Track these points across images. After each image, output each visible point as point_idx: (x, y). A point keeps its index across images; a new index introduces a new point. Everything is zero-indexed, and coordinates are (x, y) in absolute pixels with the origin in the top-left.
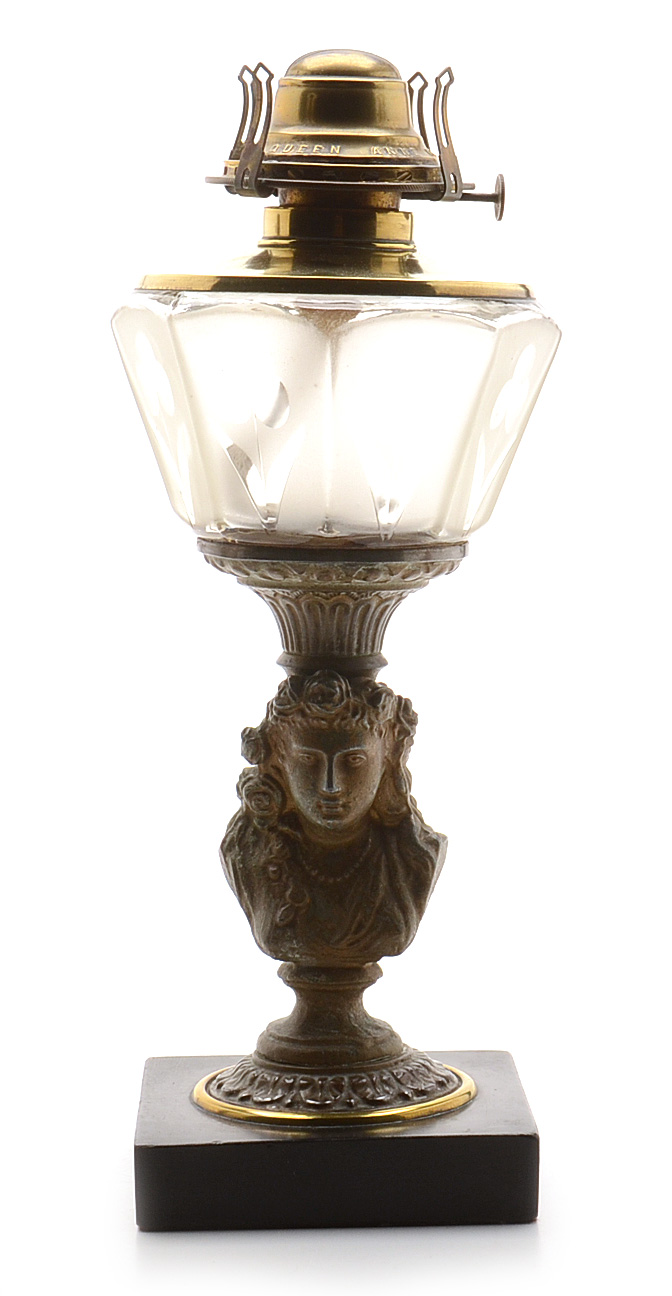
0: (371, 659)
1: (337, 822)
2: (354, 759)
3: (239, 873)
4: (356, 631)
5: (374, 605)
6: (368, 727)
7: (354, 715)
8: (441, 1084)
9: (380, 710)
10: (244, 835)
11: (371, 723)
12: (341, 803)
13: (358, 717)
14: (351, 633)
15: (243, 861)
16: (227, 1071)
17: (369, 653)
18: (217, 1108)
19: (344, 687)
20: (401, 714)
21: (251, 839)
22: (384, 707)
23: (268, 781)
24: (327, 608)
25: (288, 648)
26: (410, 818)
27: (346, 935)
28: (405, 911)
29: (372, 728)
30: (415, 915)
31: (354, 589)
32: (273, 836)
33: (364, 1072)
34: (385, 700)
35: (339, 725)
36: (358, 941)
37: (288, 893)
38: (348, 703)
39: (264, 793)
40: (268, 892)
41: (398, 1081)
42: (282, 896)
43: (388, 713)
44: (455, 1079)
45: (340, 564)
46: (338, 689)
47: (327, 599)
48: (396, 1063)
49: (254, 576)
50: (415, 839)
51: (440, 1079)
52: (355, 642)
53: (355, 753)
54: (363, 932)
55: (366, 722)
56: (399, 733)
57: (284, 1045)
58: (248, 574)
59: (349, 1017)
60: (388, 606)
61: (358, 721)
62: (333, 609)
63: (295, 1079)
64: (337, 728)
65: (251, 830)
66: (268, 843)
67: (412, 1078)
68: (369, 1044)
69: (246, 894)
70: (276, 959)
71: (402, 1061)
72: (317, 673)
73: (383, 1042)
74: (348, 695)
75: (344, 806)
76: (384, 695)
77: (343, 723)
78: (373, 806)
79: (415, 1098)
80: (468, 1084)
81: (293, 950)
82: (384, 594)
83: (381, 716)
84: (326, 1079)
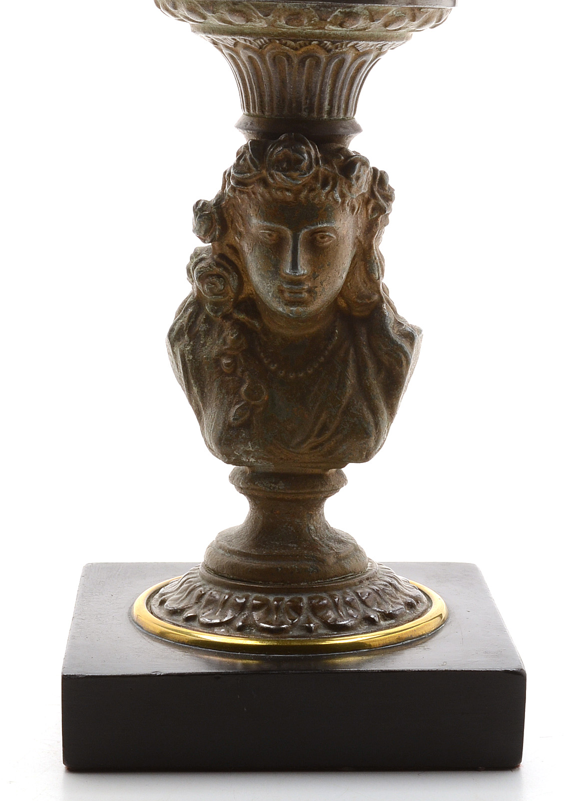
0: (344, 124)
1: (301, 309)
2: (323, 237)
3: (189, 365)
4: (328, 90)
5: (349, 59)
6: (340, 200)
7: (324, 186)
8: (410, 606)
9: (354, 181)
10: (194, 322)
11: (343, 196)
12: (306, 287)
13: (328, 189)
14: (322, 92)
15: (193, 352)
16: (173, 583)
17: (342, 116)
18: (159, 629)
19: (313, 153)
20: (375, 189)
21: (201, 327)
22: (358, 178)
23: (224, 263)
24: (296, 61)
25: (248, 110)
26: (381, 308)
27: (308, 437)
28: (375, 412)
29: (343, 202)
30: (386, 415)
31: (328, 37)
32: (228, 324)
33: (325, 592)
34: (359, 171)
35: (306, 197)
36: (321, 444)
37: (244, 388)
38: (317, 172)
39: (219, 276)
40: (220, 387)
41: (364, 602)
42: (236, 392)
43: (362, 186)
44: (424, 599)
46: (306, 155)
47: (296, 49)
48: (361, 582)
49: (213, 20)
50: (388, 331)
51: (409, 600)
52: (327, 103)
53: (323, 230)
54: (328, 434)
55: (337, 195)
56: (374, 209)
57: (236, 559)
58: (204, 18)
59: (309, 529)
60: (365, 62)
61: (328, 193)
62: (302, 62)
63: (247, 598)
64: (303, 200)
65: (202, 317)
66: (221, 332)
67: (378, 599)
68: (331, 560)
69: (195, 389)
70: (228, 463)
71: (368, 579)
72: (282, 137)
73: (346, 557)
74: (317, 163)
75: (310, 291)
76: (358, 165)
77: (312, 195)
78: (341, 294)
79: (382, 622)
80: (439, 606)
81: (248, 453)
82: (362, 45)
83: (354, 189)
84: (282, 599)
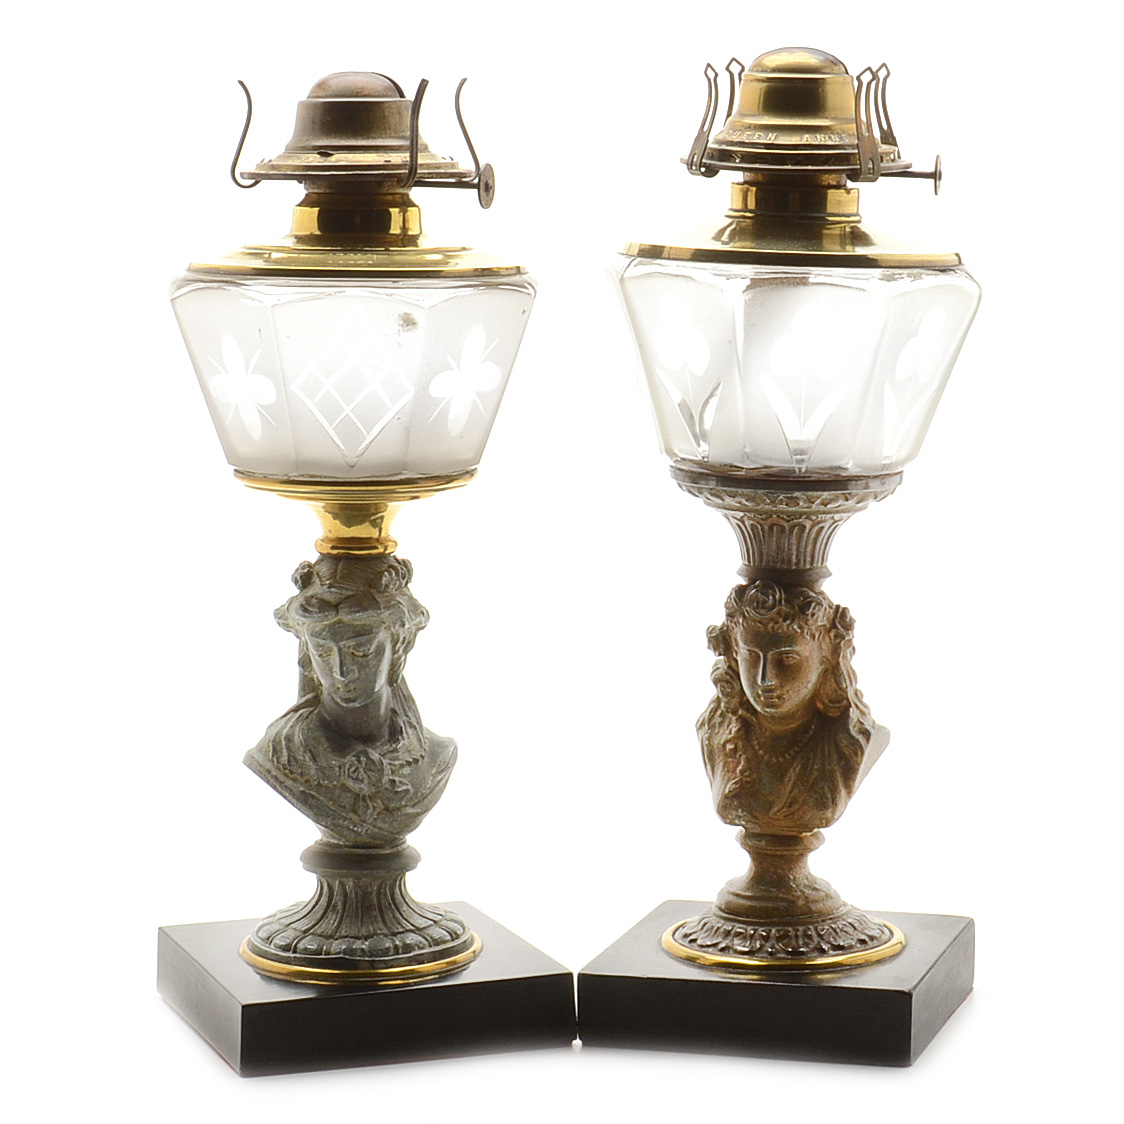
0: (811, 572)
1: (773, 710)
2: (787, 658)
3: (705, 748)
4: (794, 547)
5: (808, 527)
6: (799, 630)
7: (785, 620)
8: (863, 942)
9: (809, 617)
10: (713, 716)
11: (800, 627)
12: (775, 694)
13: (788, 622)
14: (790, 549)
15: (709, 739)
16: (692, 921)
17: (819, 564)
18: (683, 954)
19: (777, 597)
20: (837, 621)
21: (717, 719)
22: (813, 615)
23: (731, 673)
24: (766, 528)
26: (849, 710)
27: (783, 807)
29: (802, 632)
31: (783, 512)
32: (734, 718)
33: (791, 926)
34: (814, 608)
35: (773, 628)
36: (793, 814)
37: (740, 767)
38: (780, 610)
39: (727, 682)
40: (724, 767)
41: (820, 936)
42: (734, 771)
45: (762, 491)
46: (771, 597)
47: (764, 520)
48: (824, 921)
50: (848, 729)
51: (863, 937)
52: (794, 557)
53: (787, 653)
54: (796, 806)
55: (795, 627)
56: (836, 637)
57: (731, 898)
59: (789, 878)
60: (822, 528)
61: (788, 626)
62: (771, 528)
64: (770, 629)
65: (719, 712)
66: (730, 723)
67: (834, 934)
68: (801, 902)
69: (709, 767)
71: (831, 919)
72: (757, 583)
73: (816, 901)
74: (780, 603)
75: (779, 697)
76: (813, 605)
77: (776, 626)
78: (816, 698)
79: (831, 952)
80: (899, 936)
81: (740, 817)
82: (815, 517)
83: (811, 622)
84: (770, 931)
